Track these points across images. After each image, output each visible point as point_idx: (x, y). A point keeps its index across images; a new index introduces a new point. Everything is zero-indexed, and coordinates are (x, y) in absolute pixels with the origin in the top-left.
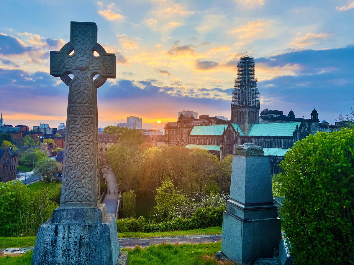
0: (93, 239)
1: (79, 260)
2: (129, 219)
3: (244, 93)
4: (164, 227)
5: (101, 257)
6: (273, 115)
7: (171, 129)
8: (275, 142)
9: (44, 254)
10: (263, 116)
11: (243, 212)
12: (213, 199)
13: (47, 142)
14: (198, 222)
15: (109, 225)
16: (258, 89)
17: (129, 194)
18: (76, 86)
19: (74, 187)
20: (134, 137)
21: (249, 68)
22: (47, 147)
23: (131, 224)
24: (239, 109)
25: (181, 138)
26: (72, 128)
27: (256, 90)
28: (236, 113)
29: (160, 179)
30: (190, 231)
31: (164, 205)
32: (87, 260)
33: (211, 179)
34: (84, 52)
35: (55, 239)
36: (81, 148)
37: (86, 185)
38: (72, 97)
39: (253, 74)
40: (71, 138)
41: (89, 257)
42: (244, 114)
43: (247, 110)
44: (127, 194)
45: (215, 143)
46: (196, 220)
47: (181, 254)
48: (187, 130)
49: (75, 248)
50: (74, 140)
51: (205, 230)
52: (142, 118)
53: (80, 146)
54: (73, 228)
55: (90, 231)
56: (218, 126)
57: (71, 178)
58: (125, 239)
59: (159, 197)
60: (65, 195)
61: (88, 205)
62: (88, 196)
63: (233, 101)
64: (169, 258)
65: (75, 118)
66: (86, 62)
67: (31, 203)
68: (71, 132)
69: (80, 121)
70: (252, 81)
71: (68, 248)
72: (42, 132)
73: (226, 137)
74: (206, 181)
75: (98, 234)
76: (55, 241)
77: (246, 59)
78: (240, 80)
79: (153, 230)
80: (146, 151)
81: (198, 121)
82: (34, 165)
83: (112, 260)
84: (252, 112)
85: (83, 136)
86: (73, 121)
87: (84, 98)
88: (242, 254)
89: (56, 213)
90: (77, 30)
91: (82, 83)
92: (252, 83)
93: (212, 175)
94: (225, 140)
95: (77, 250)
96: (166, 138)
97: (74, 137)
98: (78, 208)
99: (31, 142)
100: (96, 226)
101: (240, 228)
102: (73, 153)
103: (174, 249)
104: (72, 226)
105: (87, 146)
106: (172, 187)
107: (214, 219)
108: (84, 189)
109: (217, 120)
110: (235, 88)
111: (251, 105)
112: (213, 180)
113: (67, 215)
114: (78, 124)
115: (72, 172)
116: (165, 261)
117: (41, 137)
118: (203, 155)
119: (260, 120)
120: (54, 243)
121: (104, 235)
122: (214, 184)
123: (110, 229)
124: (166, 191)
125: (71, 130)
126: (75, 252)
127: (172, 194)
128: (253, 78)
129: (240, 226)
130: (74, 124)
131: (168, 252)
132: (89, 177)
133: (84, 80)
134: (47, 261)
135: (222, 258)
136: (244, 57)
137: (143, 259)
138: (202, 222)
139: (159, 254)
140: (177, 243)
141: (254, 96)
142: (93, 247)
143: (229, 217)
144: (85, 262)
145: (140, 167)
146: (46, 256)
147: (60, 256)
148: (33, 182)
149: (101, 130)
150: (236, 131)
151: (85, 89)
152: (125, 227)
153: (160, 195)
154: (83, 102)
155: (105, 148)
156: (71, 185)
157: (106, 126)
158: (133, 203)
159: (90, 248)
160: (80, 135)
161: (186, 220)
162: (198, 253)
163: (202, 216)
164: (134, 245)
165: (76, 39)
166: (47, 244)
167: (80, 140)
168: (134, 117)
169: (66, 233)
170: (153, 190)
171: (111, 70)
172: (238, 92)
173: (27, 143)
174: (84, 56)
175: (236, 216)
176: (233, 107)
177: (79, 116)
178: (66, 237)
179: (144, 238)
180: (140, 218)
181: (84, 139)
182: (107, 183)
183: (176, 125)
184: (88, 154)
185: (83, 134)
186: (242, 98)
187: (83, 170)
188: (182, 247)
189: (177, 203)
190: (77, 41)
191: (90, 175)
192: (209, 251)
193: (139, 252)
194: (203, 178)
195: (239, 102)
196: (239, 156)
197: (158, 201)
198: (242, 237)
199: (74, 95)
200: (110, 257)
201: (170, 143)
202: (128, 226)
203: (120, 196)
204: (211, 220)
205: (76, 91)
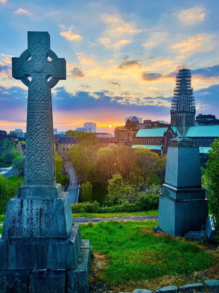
0: (51, 211)
1: (40, 227)
2: (86, 203)
3: (182, 100)
4: (114, 210)
5: (57, 225)
6: (207, 119)
7: (120, 132)
8: (208, 142)
9: (13, 221)
10: (198, 119)
11: (176, 194)
12: (155, 189)
13: (21, 144)
14: (141, 206)
15: (63, 200)
16: (194, 96)
17: (86, 185)
18: (34, 87)
19: (35, 169)
20: (90, 139)
21: (186, 79)
22: (21, 148)
23: (88, 207)
24: (177, 114)
25: (128, 139)
26: (31, 122)
27: (192, 98)
28: (175, 117)
29: (112, 173)
30: (134, 213)
31: (115, 193)
32: (47, 227)
33: (153, 173)
34: (39, 57)
35: (21, 210)
36: (39, 138)
37: (44, 168)
38: (30, 96)
39: (190, 84)
40: (31, 130)
41: (48, 225)
42: (182, 118)
43: (185, 115)
44: (85, 185)
45: (156, 144)
46: (139, 204)
47: (125, 228)
48: (133, 132)
49: (36, 217)
50: (33, 131)
51: (147, 212)
52: (96, 124)
53: (38, 136)
54: (34, 202)
55: (48, 204)
56: (159, 129)
57: (32, 162)
58: (82, 218)
59: (111, 187)
60: (27, 176)
61: (46, 184)
62: (46, 177)
63: (172, 107)
64: (115, 231)
65: (34, 113)
66: (41, 66)
67: (11, 191)
68: (31, 125)
69: (38, 116)
70: (189, 90)
71: (32, 217)
72: (17, 136)
73: (166, 138)
74: (149, 175)
75: (55, 207)
76: (21, 212)
77: (183, 71)
78: (178, 89)
79: (105, 212)
80: (99, 150)
81: (142, 125)
82: (12, 161)
83: (66, 228)
84: (188, 116)
85: (41, 128)
86: (32, 116)
87: (41, 97)
88: (174, 228)
89: (21, 190)
90: (33, 39)
91: (38, 84)
92: (189, 91)
93: (154, 170)
94: (166, 141)
95: (38, 218)
96: (116, 139)
97: (33, 129)
98: (39, 186)
99: (9, 144)
100: (53, 201)
101: (173, 207)
102: (33, 142)
103: (120, 225)
104: (34, 200)
105: (44, 136)
106: (121, 179)
107: (155, 204)
108: (43, 171)
109: (158, 124)
110: (174, 96)
111: (188, 111)
112: (155, 174)
113: (30, 191)
114: (36, 119)
115: (33, 157)
116: (112, 233)
117: (16, 140)
118: (147, 154)
119: (195, 124)
120: (20, 213)
121: (59, 207)
122: (156, 177)
123: (64, 203)
124: (116, 183)
125: (31, 123)
126: (37, 220)
127: (121, 185)
128: (190, 87)
129: (173, 205)
130: (33, 118)
131: (114, 227)
132: (46, 161)
133: (40, 81)
134: (15, 227)
135: (158, 231)
136: (182, 69)
137: (94, 232)
138: (145, 206)
139: (107, 228)
140: (122, 220)
141: (190, 103)
142: (51, 217)
143: (164, 198)
144: (45, 228)
145: (95, 164)
146: (14, 223)
147: (25, 223)
148: (12, 176)
149: (64, 133)
150: (175, 133)
151: (41, 89)
152: (82, 209)
153: (112, 186)
154: (40, 100)
155: (66, 148)
156: (33, 168)
157: (67, 130)
158: (90, 192)
159: (48, 218)
160: (38, 127)
161: (131, 204)
162: (139, 228)
163: (144, 201)
164: (88, 221)
165: (32, 47)
166: (15, 214)
167: (38, 132)
168: (89, 122)
169: (29, 206)
170: (106, 182)
171: (62, 72)
172: (176, 99)
173: (6, 144)
174: (39, 61)
175: (170, 197)
176: (172, 113)
177: (37, 112)
178: (29, 208)
179: (97, 217)
180: (95, 202)
181: (41, 130)
182: (69, 176)
183: (124, 129)
184: (45, 143)
185: (41, 126)
186: (180, 104)
187: (42, 156)
188: (126, 223)
189: (125, 192)
190: (33, 48)
191: (47, 160)
192: (148, 227)
193: (91, 227)
194: (146, 172)
195: (177, 108)
196: (172, 147)
197: (109, 191)
198: (175, 214)
199: (32, 94)
200: (64, 225)
201: (119, 143)
202: (84, 209)
203: (79, 186)
204: (152, 205)
205: (33, 91)
